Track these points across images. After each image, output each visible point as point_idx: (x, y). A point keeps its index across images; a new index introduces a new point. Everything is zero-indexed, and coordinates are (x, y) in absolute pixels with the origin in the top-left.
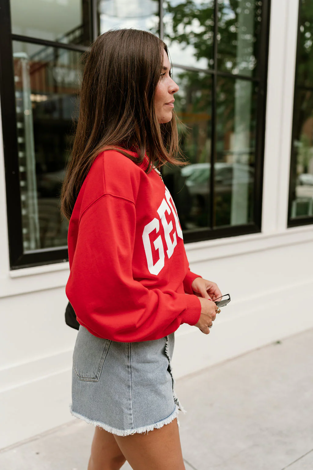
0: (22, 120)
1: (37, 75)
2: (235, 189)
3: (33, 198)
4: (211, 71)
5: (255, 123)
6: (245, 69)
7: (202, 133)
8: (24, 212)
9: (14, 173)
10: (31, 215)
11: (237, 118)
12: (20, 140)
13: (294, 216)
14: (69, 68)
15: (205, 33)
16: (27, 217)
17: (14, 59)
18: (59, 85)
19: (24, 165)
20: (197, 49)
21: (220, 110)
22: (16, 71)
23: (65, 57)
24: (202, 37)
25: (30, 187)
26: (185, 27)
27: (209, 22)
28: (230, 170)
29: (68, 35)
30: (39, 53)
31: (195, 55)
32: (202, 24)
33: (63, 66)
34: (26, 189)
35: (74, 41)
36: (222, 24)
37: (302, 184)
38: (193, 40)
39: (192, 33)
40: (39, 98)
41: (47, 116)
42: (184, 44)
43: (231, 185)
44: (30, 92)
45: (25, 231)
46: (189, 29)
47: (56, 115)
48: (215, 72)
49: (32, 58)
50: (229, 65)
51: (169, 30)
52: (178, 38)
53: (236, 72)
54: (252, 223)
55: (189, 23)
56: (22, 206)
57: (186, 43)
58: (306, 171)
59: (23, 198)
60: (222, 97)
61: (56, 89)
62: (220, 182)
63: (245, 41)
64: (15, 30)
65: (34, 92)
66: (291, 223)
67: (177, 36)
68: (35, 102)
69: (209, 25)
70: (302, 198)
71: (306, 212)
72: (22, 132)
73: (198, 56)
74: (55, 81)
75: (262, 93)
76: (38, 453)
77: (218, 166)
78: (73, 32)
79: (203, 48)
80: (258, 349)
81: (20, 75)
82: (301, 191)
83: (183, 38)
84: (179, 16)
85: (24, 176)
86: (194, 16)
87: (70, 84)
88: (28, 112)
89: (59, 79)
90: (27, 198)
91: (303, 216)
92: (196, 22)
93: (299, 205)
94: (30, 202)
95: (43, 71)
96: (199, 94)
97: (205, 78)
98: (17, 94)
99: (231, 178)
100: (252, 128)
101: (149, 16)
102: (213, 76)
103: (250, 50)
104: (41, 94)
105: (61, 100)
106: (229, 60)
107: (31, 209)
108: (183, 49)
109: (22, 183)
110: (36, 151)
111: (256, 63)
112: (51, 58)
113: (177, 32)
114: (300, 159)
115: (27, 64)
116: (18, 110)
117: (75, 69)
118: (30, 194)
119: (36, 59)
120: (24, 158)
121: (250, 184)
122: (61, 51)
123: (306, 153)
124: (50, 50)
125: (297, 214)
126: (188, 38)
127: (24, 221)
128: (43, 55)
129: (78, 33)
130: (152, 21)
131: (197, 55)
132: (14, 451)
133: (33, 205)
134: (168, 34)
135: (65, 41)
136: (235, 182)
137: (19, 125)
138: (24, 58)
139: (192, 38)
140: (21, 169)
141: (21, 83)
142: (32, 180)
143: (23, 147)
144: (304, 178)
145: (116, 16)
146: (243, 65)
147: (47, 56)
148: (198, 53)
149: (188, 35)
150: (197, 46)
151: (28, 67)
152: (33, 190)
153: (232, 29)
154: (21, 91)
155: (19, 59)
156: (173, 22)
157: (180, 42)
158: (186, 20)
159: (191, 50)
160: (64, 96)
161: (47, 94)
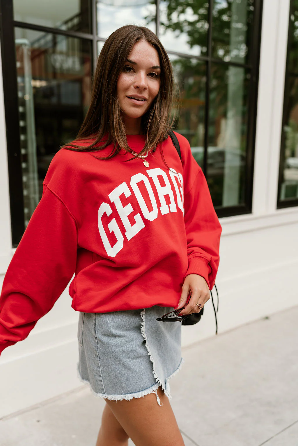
0: (24, 104)
1: (37, 61)
2: (227, 172)
3: (34, 179)
4: (205, 58)
5: (246, 109)
6: (237, 56)
7: (194, 118)
8: (25, 193)
9: (16, 155)
10: (32, 196)
11: (230, 104)
12: (22, 124)
13: (283, 198)
14: (67, 55)
15: (198, 21)
16: (28, 197)
17: (16, 45)
18: (58, 71)
19: (26, 147)
20: (190, 37)
21: (213, 96)
22: (18, 57)
23: (63, 45)
24: (195, 26)
25: (31, 169)
26: (178, 16)
27: (202, 11)
28: (221, 154)
29: (66, 22)
30: (38, 40)
31: (188, 42)
32: (195, 12)
33: (61, 53)
34: (27, 170)
35: (72, 28)
36: (215, 13)
37: (289, 167)
38: (187, 28)
39: (186, 21)
40: (38, 84)
41: (46, 101)
42: (177, 32)
43: (223, 168)
44: (31, 77)
45: (26, 211)
46: (182, 17)
47: (54, 100)
48: (209, 59)
49: (32, 44)
50: (221, 52)
51: (163, 18)
52: (172, 26)
53: (227, 59)
54: (243, 205)
55: (183, 12)
56: (24, 186)
57: (180, 31)
58: (293, 155)
59: (25, 179)
60: (214, 83)
61: (55, 75)
62: (211, 165)
63: (237, 29)
64: (17, 18)
65: (34, 78)
66: (281, 205)
67: (172, 24)
68: (35, 88)
69: (202, 13)
70: (290, 181)
71: (294, 194)
72: (23, 116)
73: (192, 44)
74: (54, 68)
75: (254, 79)
76: (38, 421)
77: (211, 150)
78: (71, 19)
79: (196, 36)
80: (248, 324)
81: (22, 61)
82: (289, 174)
83: (177, 27)
84: (173, 4)
85: (25, 158)
86: (188, 5)
87: (68, 70)
88: (28, 97)
89: (58, 65)
90: (28, 179)
91: (291, 198)
92: (189, 11)
93: (288, 188)
94: (31, 183)
95: (43, 57)
96: (191, 81)
97: (198, 65)
98: (19, 80)
99: (223, 161)
100: (244, 114)
101: (145, 5)
102: (207, 62)
103: (242, 38)
104: (41, 79)
105: (59, 86)
106: (221, 48)
107: (32, 189)
108: (177, 37)
109: (24, 165)
110: (37, 134)
111: (247, 50)
112: (50, 45)
113: (171, 21)
114: (289, 143)
115: (28, 50)
116: (20, 94)
117: (73, 55)
118: (31, 175)
119: (36, 46)
120: (26, 141)
121: (241, 167)
122: (60, 38)
123: (294, 138)
124: (50, 37)
125: (286, 196)
126: (181, 26)
127: (25, 201)
128: (42, 42)
129: (76, 21)
130: (147, 10)
131: (191, 42)
132: (17, 419)
133: (34, 186)
134: (162, 22)
135: (64, 28)
136: (227, 165)
137: (21, 109)
138: (25, 45)
139: (186, 26)
140: (23, 151)
141: (22, 68)
142: (33, 162)
143: (24, 130)
144: (291, 161)
145: (112, 5)
146: (234, 53)
147: (46, 43)
148: (191, 41)
149: (182, 24)
150: (190, 34)
151: (30, 53)
152: (34, 172)
153: (225, 18)
154: (23, 76)
155: (21, 45)
156: (168, 11)
157: (174, 30)
158: (180, 8)
159: (185, 38)
160: (62, 82)
161: (47, 80)
